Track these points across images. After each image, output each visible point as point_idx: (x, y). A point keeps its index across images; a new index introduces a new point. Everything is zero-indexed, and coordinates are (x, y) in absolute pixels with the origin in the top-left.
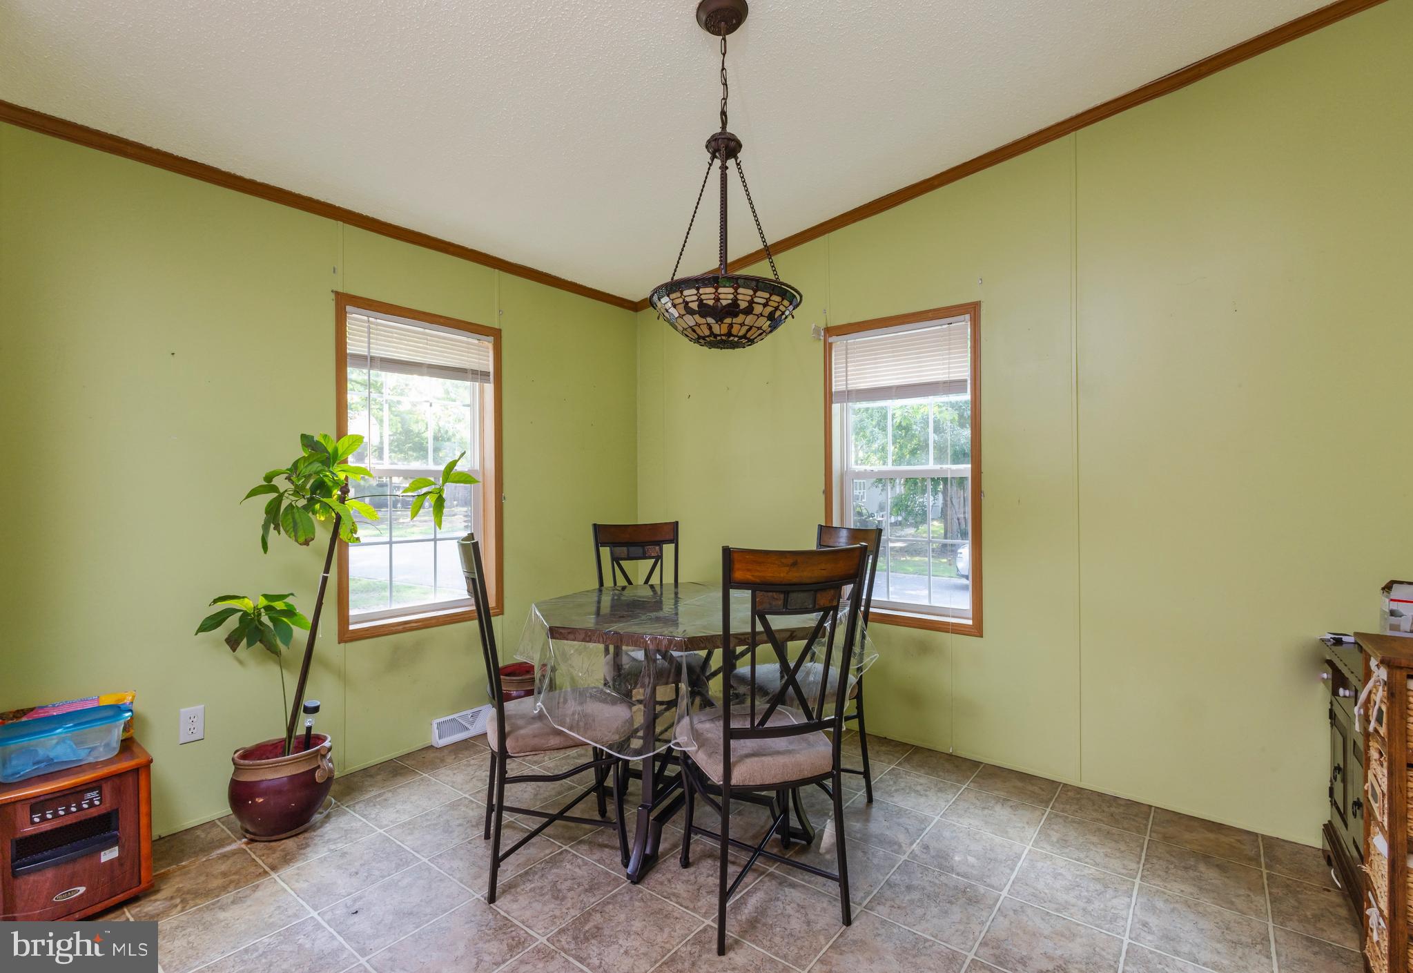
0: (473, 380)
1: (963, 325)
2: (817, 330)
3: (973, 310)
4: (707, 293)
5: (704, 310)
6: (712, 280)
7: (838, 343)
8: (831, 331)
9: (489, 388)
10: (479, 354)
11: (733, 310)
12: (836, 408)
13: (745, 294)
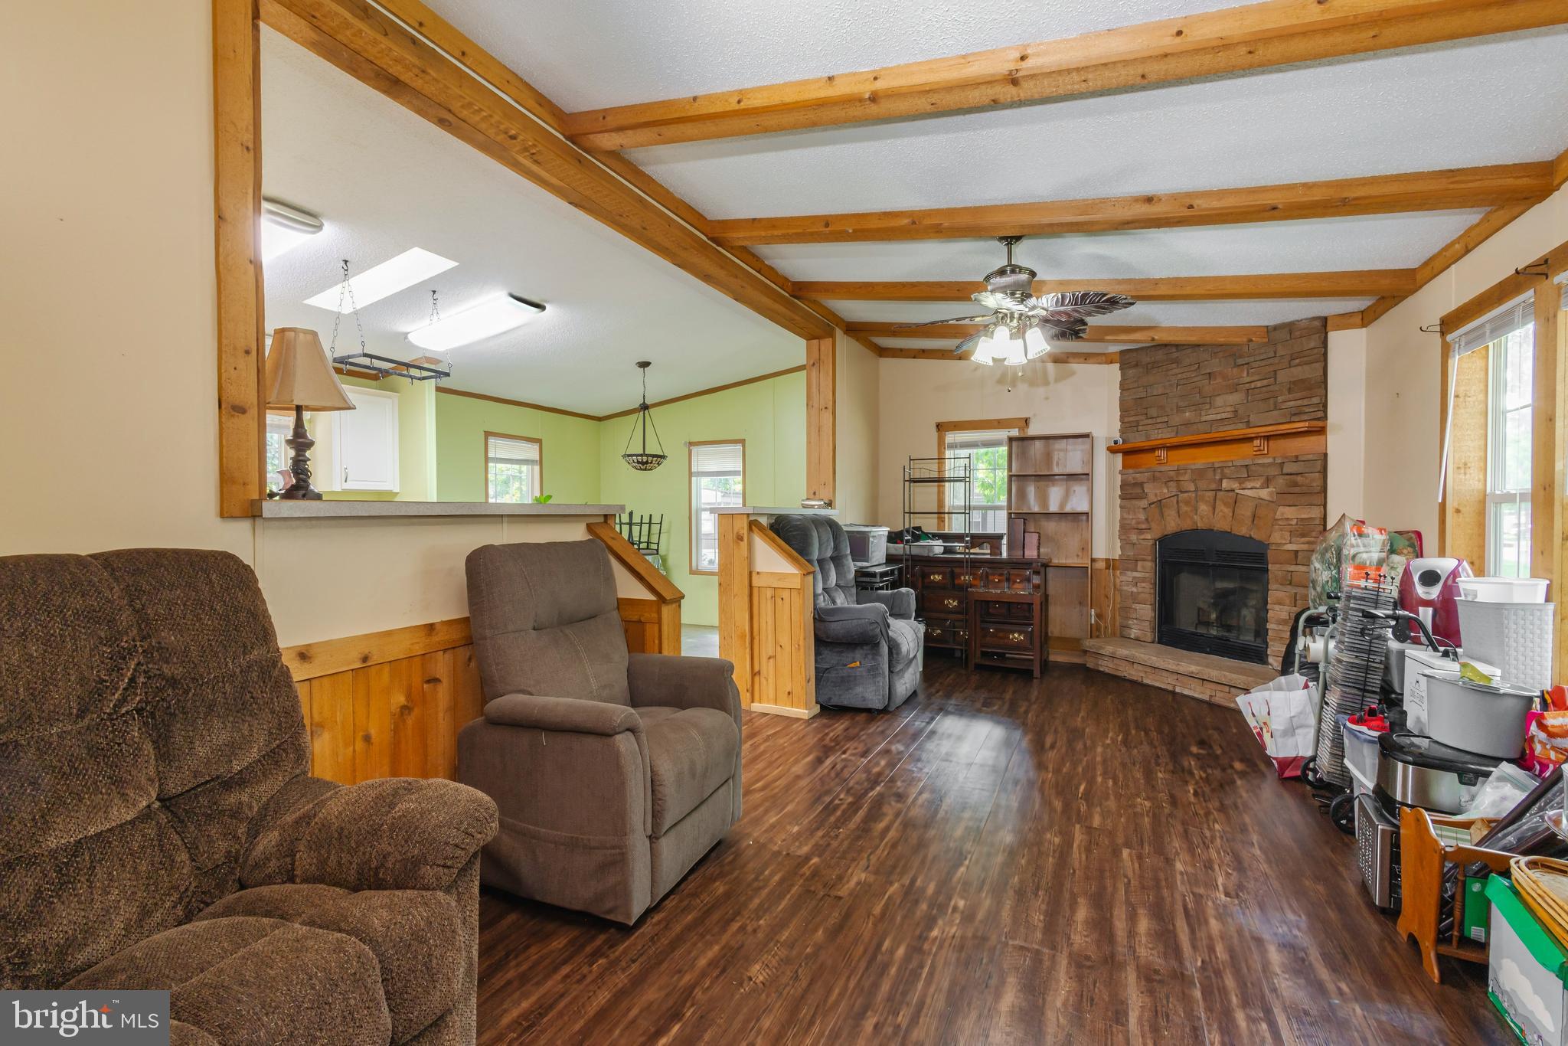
0: (528, 464)
1: (739, 447)
2: (685, 443)
3: (742, 442)
4: (640, 458)
5: (638, 462)
6: (641, 455)
7: (694, 449)
8: (691, 444)
9: (537, 468)
10: (531, 451)
11: (647, 463)
12: (694, 479)
13: (650, 459)
